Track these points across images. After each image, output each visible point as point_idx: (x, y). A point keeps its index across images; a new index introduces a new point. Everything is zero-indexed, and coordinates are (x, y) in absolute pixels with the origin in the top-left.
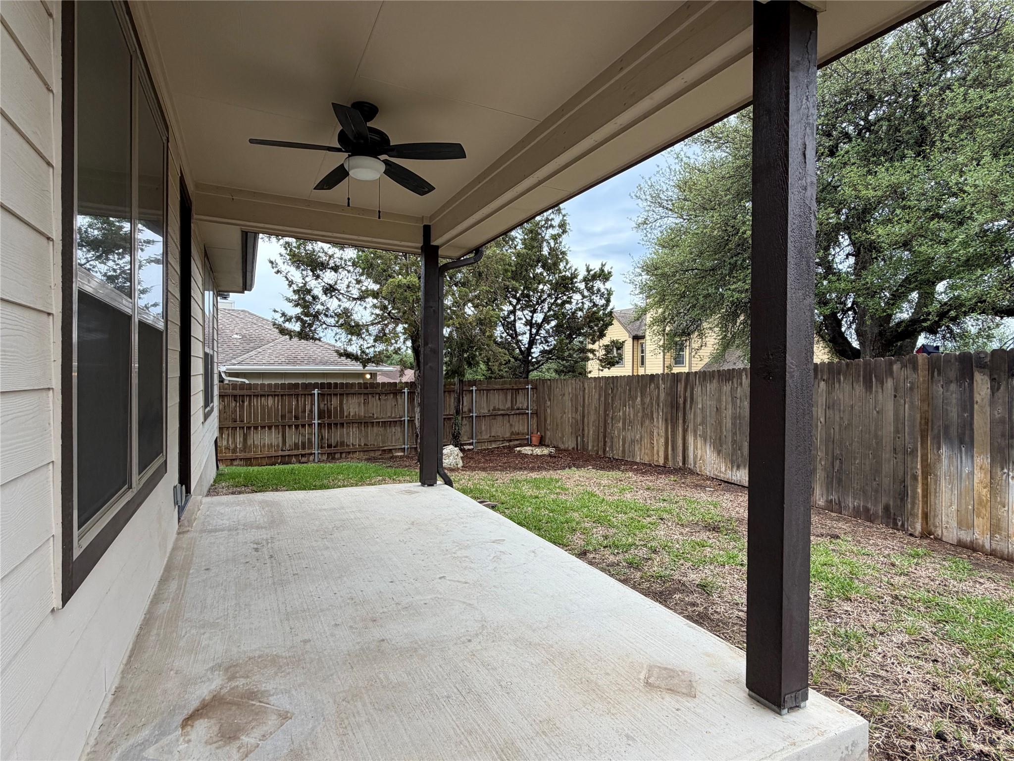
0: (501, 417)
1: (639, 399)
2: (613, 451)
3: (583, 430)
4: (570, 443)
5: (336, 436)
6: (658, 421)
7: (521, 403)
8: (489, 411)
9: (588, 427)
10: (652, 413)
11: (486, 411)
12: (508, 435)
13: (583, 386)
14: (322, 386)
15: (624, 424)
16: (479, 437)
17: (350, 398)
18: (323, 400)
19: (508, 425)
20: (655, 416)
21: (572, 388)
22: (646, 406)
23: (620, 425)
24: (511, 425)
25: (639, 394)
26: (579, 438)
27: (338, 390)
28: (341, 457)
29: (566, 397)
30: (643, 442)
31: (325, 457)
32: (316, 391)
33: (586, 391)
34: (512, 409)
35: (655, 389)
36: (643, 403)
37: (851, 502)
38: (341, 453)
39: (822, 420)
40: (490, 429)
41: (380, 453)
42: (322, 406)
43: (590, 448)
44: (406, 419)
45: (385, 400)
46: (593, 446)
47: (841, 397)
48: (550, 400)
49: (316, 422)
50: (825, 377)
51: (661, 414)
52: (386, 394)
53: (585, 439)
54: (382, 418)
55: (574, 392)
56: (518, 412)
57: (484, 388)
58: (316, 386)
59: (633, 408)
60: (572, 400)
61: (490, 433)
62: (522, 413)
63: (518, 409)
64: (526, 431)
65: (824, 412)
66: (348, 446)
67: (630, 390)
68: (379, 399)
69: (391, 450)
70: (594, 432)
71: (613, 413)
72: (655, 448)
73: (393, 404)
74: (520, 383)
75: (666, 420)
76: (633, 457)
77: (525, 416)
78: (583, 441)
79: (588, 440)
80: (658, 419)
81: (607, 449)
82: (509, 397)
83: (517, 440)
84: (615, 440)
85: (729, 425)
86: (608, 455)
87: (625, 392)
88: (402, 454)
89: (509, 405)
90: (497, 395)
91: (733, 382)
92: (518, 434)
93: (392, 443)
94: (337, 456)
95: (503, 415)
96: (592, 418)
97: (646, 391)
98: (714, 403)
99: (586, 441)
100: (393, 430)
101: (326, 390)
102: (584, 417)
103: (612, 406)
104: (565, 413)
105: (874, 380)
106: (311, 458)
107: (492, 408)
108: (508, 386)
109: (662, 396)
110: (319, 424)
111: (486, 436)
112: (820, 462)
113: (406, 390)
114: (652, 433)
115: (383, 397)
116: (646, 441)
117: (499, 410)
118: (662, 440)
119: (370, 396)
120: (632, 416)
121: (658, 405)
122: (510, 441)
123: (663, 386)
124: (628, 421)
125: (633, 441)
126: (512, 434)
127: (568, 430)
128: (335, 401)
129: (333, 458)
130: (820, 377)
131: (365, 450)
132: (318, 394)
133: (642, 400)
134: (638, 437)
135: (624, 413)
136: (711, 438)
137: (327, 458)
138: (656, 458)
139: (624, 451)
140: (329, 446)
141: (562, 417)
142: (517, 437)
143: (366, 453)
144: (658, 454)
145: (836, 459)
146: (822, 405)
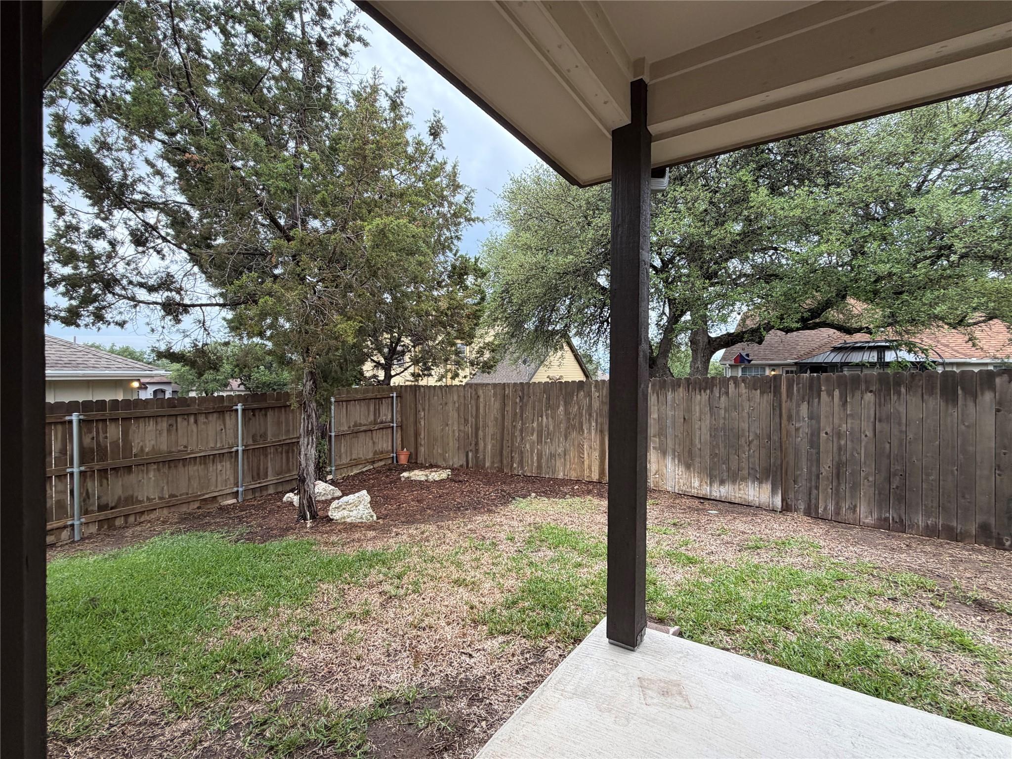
0: (363, 434)
1: (561, 408)
2: (522, 468)
3: (477, 444)
4: (456, 460)
5: (116, 488)
6: (590, 432)
7: (385, 415)
8: (349, 427)
9: (484, 441)
10: (581, 424)
11: (346, 428)
12: (371, 455)
13: (476, 393)
14: (87, 406)
15: (540, 436)
16: (338, 462)
17: (142, 425)
18: (90, 432)
19: (371, 444)
20: (584, 427)
21: (459, 396)
22: (572, 416)
23: (535, 437)
24: (374, 443)
25: (562, 403)
26: (470, 454)
27: (121, 413)
28: (126, 522)
29: (450, 407)
30: (567, 457)
31: (93, 529)
32: (75, 417)
33: (481, 400)
34: (375, 423)
35: (585, 397)
36: (567, 413)
37: (920, 520)
38: (127, 516)
39: (869, 433)
40: (351, 449)
41: (197, 505)
42: (87, 440)
43: (488, 464)
44: (240, 449)
45: (204, 423)
46: (493, 463)
47: (902, 409)
48: (424, 410)
49: (76, 470)
50: (874, 388)
51: (594, 424)
52: (207, 414)
53: (480, 455)
54: (201, 451)
55: (462, 400)
56: (381, 426)
57: (344, 399)
58: (73, 407)
59: (552, 418)
60: (458, 410)
61: (351, 454)
62: (386, 427)
63: (382, 423)
64: (390, 448)
65: (871, 425)
66: (141, 502)
67: (548, 399)
68: (196, 422)
69: (215, 497)
70: (493, 446)
71: (522, 424)
72: (586, 463)
73: (219, 429)
74: (383, 391)
75: (602, 432)
76: (553, 473)
77: (390, 431)
78: (477, 458)
79: (484, 456)
80: (590, 429)
81: (515, 465)
82: (372, 408)
83: (381, 460)
84: (527, 455)
85: (706, 437)
86: (516, 472)
87: (540, 401)
88: (234, 501)
89: (372, 418)
90: (358, 407)
91: (712, 391)
92: (382, 453)
93: (216, 487)
94: (119, 522)
95: (365, 431)
96: (490, 430)
97: (572, 400)
98: (680, 414)
99: (481, 457)
100: (219, 467)
101: (95, 414)
102: (477, 429)
103: (522, 416)
104: (447, 425)
105: (960, 392)
106: (65, 534)
107: (352, 424)
108: (370, 395)
109: (596, 405)
110: (81, 472)
111: (345, 461)
112: (866, 478)
113: (239, 407)
114: (580, 447)
115: (202, 419)
116: (573, 453)
117: (361, 425)
118: (596, 454)
119: (179, 419)
120: (551, 428)
121: (590, 415)
122: (373, 462)
123: (597, 394)
124: (545, 433)
125: (552, 456)
126: (375, 453)
127: (452, 444)
128: (114, 432)
129: (111, 527)
130: (863, 387)
131: (171, 504)
132: (80, 421)
133: (566, 410)
134: (560, 450)
135: (540, 425)
136: (674, 451)
137: (99, 529)
138: (586, 473)
139: (539, 467)
140: (102, 508)
141: (442, 430)
142: (382, 456)
143: (173, 510)
144: (590, 468)
145: (895, 475)
146: (869, 417)
